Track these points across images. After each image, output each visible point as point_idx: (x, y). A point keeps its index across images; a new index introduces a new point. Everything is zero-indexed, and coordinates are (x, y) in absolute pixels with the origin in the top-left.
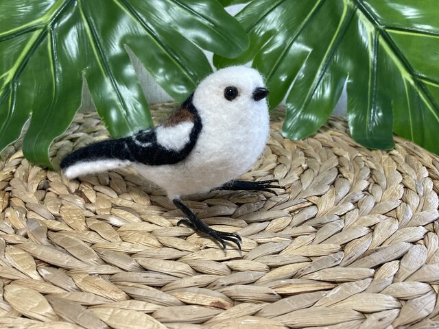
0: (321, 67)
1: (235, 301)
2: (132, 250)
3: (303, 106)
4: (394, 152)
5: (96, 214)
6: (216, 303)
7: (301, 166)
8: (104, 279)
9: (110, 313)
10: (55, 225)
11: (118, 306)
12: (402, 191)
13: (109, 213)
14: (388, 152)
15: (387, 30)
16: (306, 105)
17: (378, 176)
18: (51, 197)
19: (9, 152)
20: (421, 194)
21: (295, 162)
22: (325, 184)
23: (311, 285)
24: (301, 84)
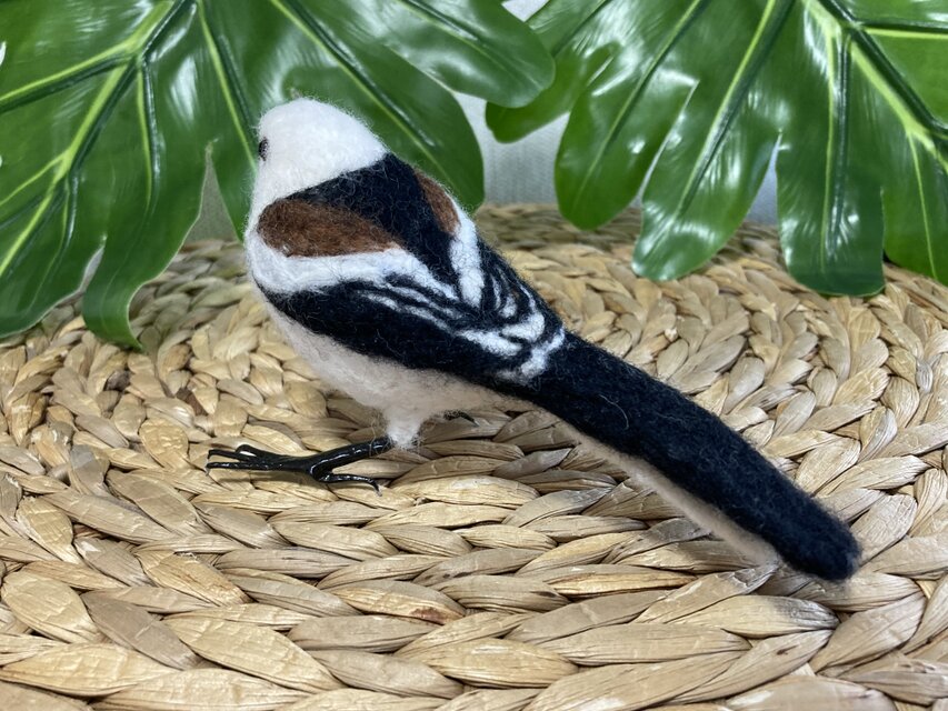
0: (719, 119)
1: (466, 607)
2: (271, 507)
3: (680, 206)
4: (881, 300)
5: (212, 435)
6: (423, 612)
7: (663, 333)
8: (203, 561)
9: (203, 629)
10: (126, 458)
11: (220, 615)
12: (883, 382)
13: (238, 434)
14: (866, 300)
15: (870, 31)
16: (687, 203)
17: (833, 353)
18: (127, 404)
19: (60, 318)
20: (926, 387)
21: (652, 325)
22: (710, 369)
23: (637, 577)
24: (675, 158)
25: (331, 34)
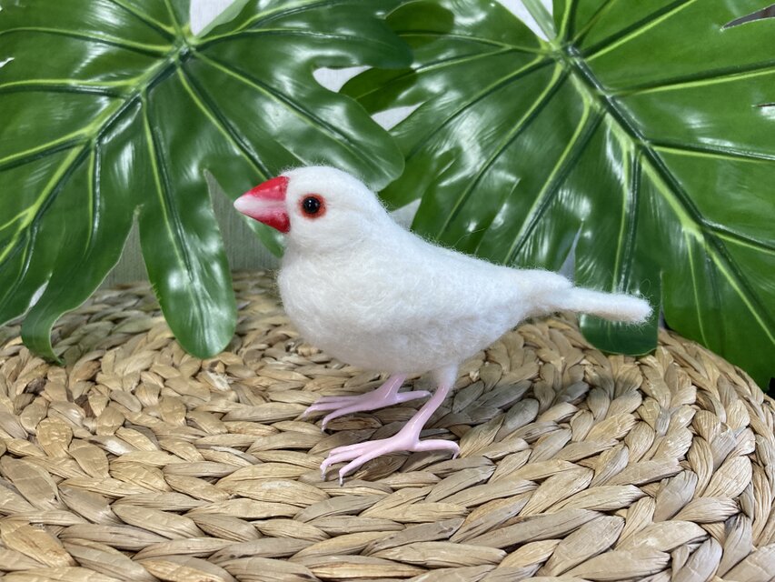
2: (118, 493)
4: (650, 360)
7: (468, 375)
8: (48, 531)
10: (21, 447)
11: (47, 575)
12: (629, 425)
13: (112, 434)
15: (656, 148)
18: (38, 404)
19: (8, 335)
20: (662, 431)
22: (493, 406)
24: (498, 237)
25: (238, 130)
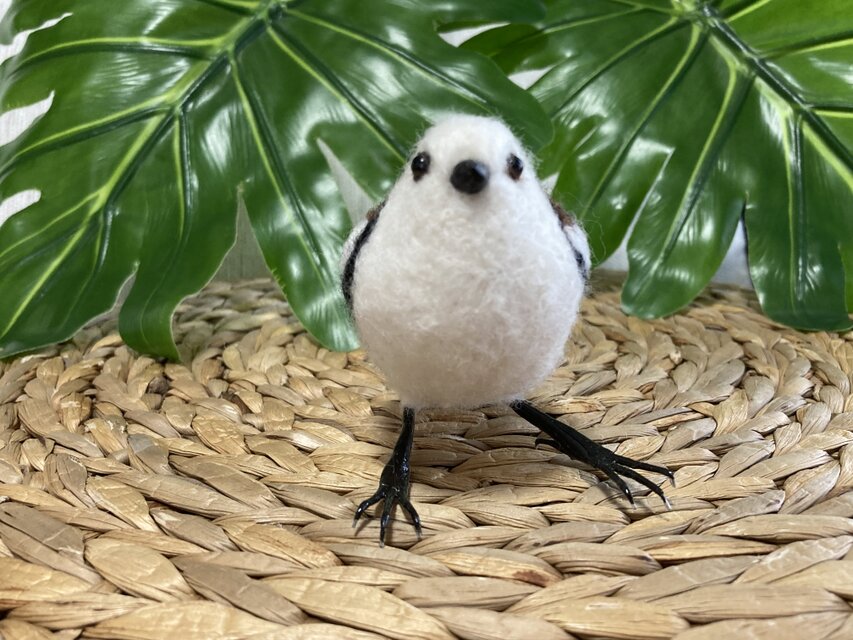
0: (692, 180)
1: (564, 571)
3: (662, 255)
5: (263, 431)
6: (525, 574)
7: (668, 357)
9: (303, 588)
13: (290, 428)
14: (841, 335)
15: (819, 113)
16: (668, 253)
17: (830, 371)
18: (174, 404)
19: (90, 337)
21: (655, 350)
22: (725, 383)
23: (724, 545)
24: (656, 213)
